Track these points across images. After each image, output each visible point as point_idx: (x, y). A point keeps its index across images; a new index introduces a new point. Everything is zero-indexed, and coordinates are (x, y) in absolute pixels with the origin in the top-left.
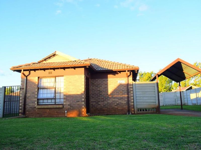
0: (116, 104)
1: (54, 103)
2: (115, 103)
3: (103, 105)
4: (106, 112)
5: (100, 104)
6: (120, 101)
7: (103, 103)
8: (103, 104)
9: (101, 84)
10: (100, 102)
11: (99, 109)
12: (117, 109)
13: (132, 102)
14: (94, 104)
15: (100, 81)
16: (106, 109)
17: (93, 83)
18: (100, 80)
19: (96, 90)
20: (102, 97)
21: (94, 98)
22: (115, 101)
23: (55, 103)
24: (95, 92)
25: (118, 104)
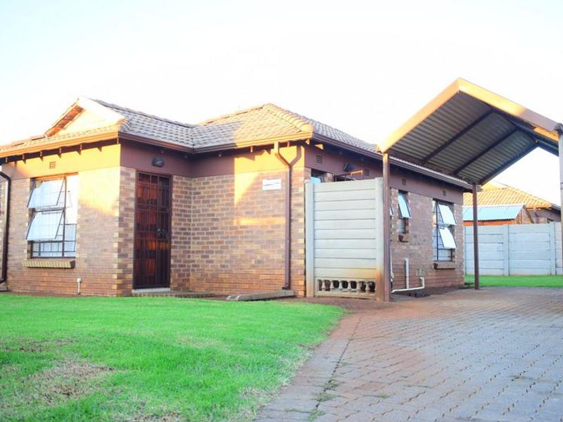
0: (253, 262)
1: (60, 255)
2: (252, 258)
3: (219, 265)
4: (227, 285)
5: (212, 262)
6: (265, 252)
7: (219, 255)
8: (221, 261)
9: (218, 192)
10: (212, 252)
11: (209, 277)
12: (257, 277)
13: (299, 257)
14: (196, 259)
15: (215, 183)
16: (227, 276)
17: (198, 191)
18: (215, 180)
19: (204, 215)
20: (217, 238)
21: (199, 241)
22: (251, 251)
23: (63, 255)
24: (201, 222)
25: (259, 262)
